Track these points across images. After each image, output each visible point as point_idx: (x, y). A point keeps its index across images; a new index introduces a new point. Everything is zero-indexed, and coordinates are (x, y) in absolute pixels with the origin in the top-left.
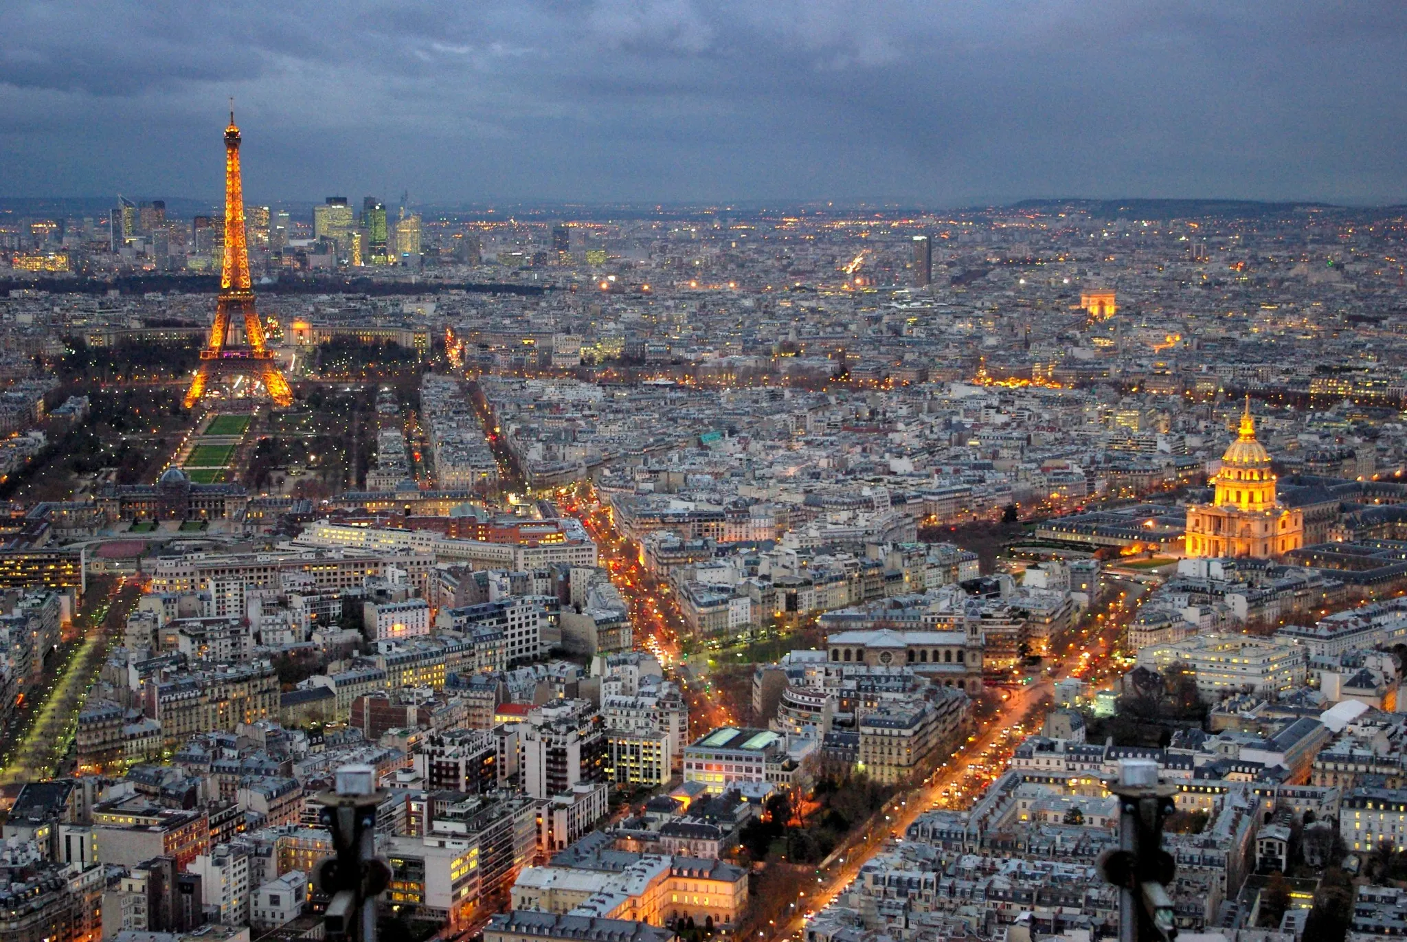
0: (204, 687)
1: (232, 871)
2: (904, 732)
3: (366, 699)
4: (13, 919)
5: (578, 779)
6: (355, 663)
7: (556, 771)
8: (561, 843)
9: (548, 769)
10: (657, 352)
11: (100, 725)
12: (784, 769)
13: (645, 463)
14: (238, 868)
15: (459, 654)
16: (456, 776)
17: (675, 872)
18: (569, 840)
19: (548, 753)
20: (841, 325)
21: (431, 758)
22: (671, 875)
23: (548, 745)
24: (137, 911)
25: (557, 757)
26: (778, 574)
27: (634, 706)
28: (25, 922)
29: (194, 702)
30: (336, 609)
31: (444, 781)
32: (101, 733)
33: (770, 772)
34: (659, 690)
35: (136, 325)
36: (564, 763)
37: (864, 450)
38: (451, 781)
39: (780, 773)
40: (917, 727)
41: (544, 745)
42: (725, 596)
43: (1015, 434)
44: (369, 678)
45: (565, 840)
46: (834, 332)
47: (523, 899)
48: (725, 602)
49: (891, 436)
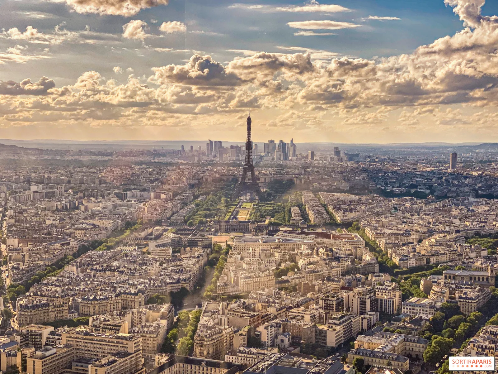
0: (253, 278)
1: (270, 331)
2: (473, 301)
3: (302, 283)
4: (208, 341)
5: (369, 310)
6: (296, 273)
7: (363, 307)
8: (365, 329)
9: (360, 307)
10: (372, 187)
11: (224, 287)
12: (435, 311)
13: (375, 218)
14: (271, 331)
15: (327, 272)
16: (333, 307)
17: (406, 340)
18: (368, 330)
19: (360, 302)
20: (430, 179)
21: (325, 301)
22: (405, 341)
23: (360, 299)
24: (244, 341)
25: (363, 303)
26: (423, 252)
27: (384, 289)
28: (211, 342)
29: (250, 282)
30: (287, 257)
31: (329, 308)
32: (224, 290)
33: (430, 311)
34: (392, 285)
35: (218, 176)
36: (365, 305)
37: (443, 216)
38: (331, 308)
39: (433, 312)
40: (477, 300)
41: (359, 299)
42: (407, 258)
43: (492, 213)
44: (300, 278)
45: (367, 329)
46: (428, 181)
47: (359, 345)
48: (408, 260)
49: (451, 212)
